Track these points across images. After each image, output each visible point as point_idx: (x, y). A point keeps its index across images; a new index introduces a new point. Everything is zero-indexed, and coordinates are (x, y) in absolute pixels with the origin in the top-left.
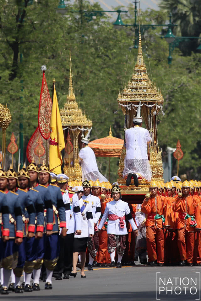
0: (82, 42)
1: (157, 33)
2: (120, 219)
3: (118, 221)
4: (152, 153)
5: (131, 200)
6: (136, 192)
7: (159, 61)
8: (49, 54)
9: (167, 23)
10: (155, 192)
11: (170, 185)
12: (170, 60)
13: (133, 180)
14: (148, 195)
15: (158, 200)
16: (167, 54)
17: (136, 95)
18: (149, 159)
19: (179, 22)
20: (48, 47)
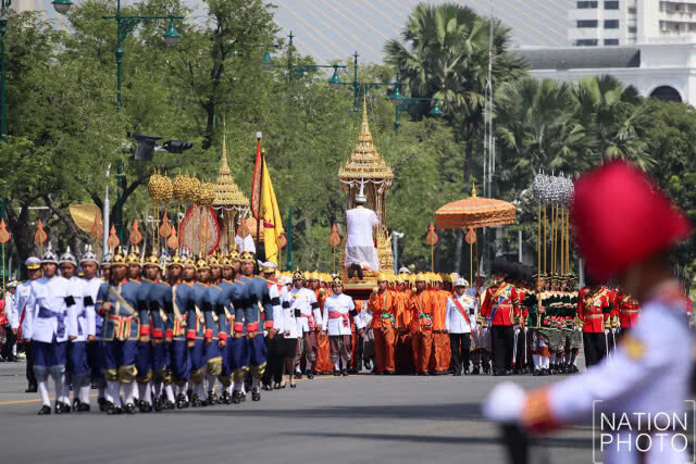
0: (291, 103)
1: (382, 92)
2: (343, 316)
3: (341, 318)
4: (380, 239)
5: (356, 295)
6: (360, 285)
7: (383, 127)
8: (251, 117)
9: (394, 80)
10: (384, 287)
11: (401, 279)
12: (396, 126)
13: (356, 272)
14: (376, 289)
15: (387, 296)
16: (394, 120)
17: (360, 170)
18: (376, 246)
19: (408, 80)
20: (249, 109)
